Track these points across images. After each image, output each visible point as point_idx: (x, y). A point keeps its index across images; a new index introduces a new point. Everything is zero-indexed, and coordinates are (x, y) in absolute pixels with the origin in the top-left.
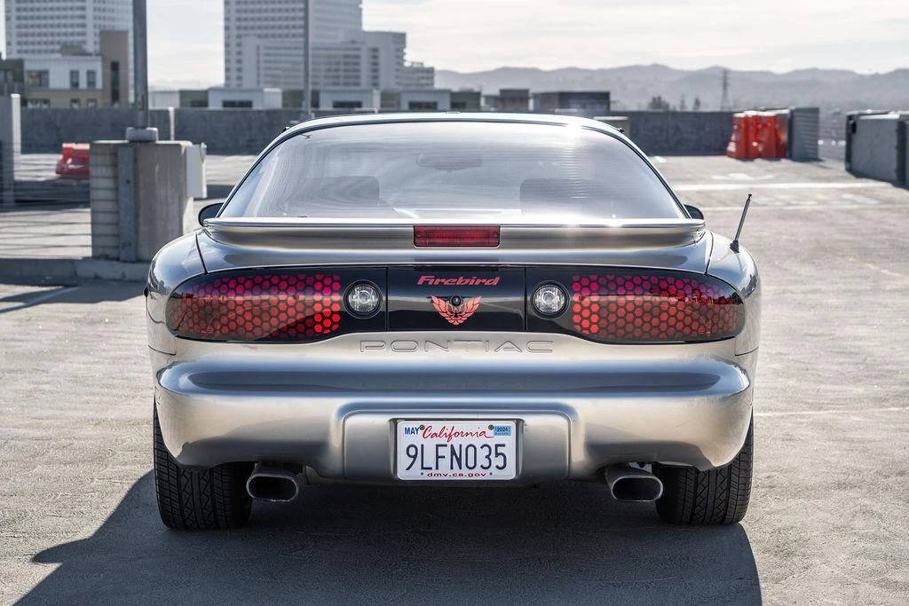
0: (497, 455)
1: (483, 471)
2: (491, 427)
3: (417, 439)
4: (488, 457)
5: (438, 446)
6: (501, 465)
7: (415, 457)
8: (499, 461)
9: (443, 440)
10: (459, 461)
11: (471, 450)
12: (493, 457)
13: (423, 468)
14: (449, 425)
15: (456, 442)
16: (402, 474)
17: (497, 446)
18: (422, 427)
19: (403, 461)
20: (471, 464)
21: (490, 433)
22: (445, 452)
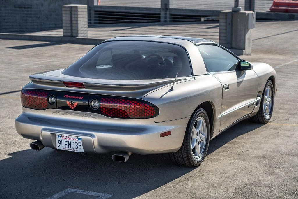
0: (79, 145)
1: (76, 149)
2: (77, 138)
3: (60, 139)
4: (77, 146)
5: (65, 141)
6: (80, 148)
7: (60, 143)
8: (79, 147)
9: (66, 140)
10: (70, 146)
11: (73, 143)
12: (78, 146)
13: (62, 147)
14: (68, 136)
15: (70, 141)
16: (58, 148)
17: (79, 143)
18: (61, 136)
19: (58, 144)
20: (73, 147)
21: (77, 139)
22: (67, 143)
